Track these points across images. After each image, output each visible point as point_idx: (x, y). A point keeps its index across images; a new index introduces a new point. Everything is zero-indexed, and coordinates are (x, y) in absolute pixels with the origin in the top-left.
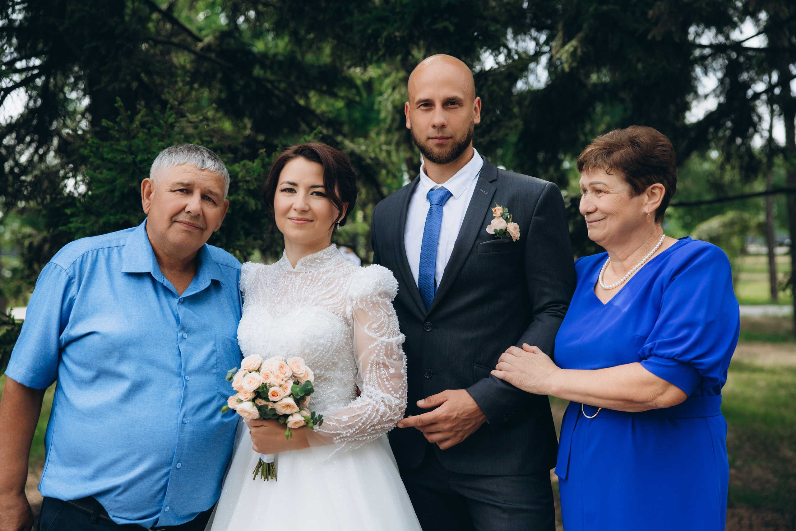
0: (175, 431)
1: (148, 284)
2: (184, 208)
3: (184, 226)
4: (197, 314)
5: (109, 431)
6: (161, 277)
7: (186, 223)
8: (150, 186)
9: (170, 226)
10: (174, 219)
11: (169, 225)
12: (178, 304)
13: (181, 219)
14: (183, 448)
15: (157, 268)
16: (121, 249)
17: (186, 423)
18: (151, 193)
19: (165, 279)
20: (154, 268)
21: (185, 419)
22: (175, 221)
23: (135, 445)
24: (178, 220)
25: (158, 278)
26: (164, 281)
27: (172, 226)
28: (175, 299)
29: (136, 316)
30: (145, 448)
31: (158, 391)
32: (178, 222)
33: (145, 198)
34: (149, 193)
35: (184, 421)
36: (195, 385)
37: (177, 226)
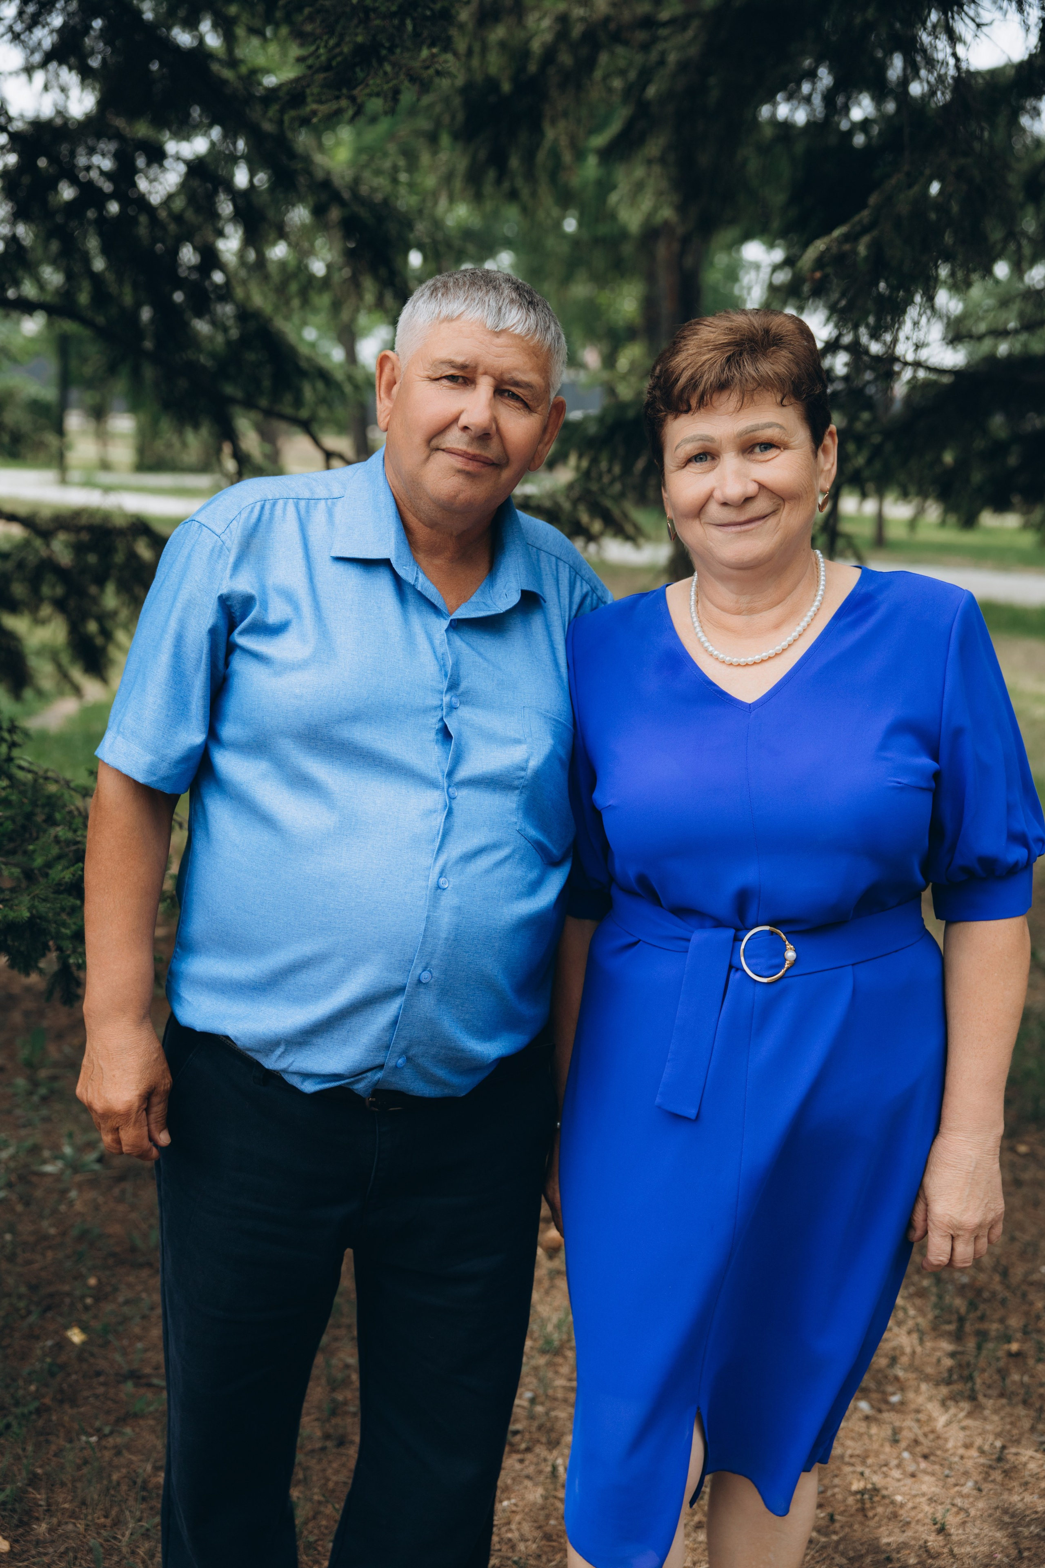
0: (421, 903)
1: (383, 584)
2: (456, 420)
3: (457, 461)
4: (485, 659)
5: (287, 892)
6: (413, 570)
7: (460, 452)
8: (393, 369)
9: (428, 458)
10: (434, 443)
11: (424, 456)
12: (447, 630)
13: (449, 446)
14: (436, 941)
15: (405, 550)
16: (333, 504)
17: (444, 889)
18: (395, 383)
19: (421, 575)
20: (397, 549)
21: (442, 880)
22: (437, 449)
23: (337, 926)
24: (443, 447)
25: (407, 572)
26: (417, 578)
27: (431, 458)
28: (442, 619)
29: (354, 653)
30: (356, 933)
31: (390, 816)
32: (443, 450)
33: (383, 395)
34: (392, 383)
35: (441, 884)
36: (469, 810)
37: (442, 460)
